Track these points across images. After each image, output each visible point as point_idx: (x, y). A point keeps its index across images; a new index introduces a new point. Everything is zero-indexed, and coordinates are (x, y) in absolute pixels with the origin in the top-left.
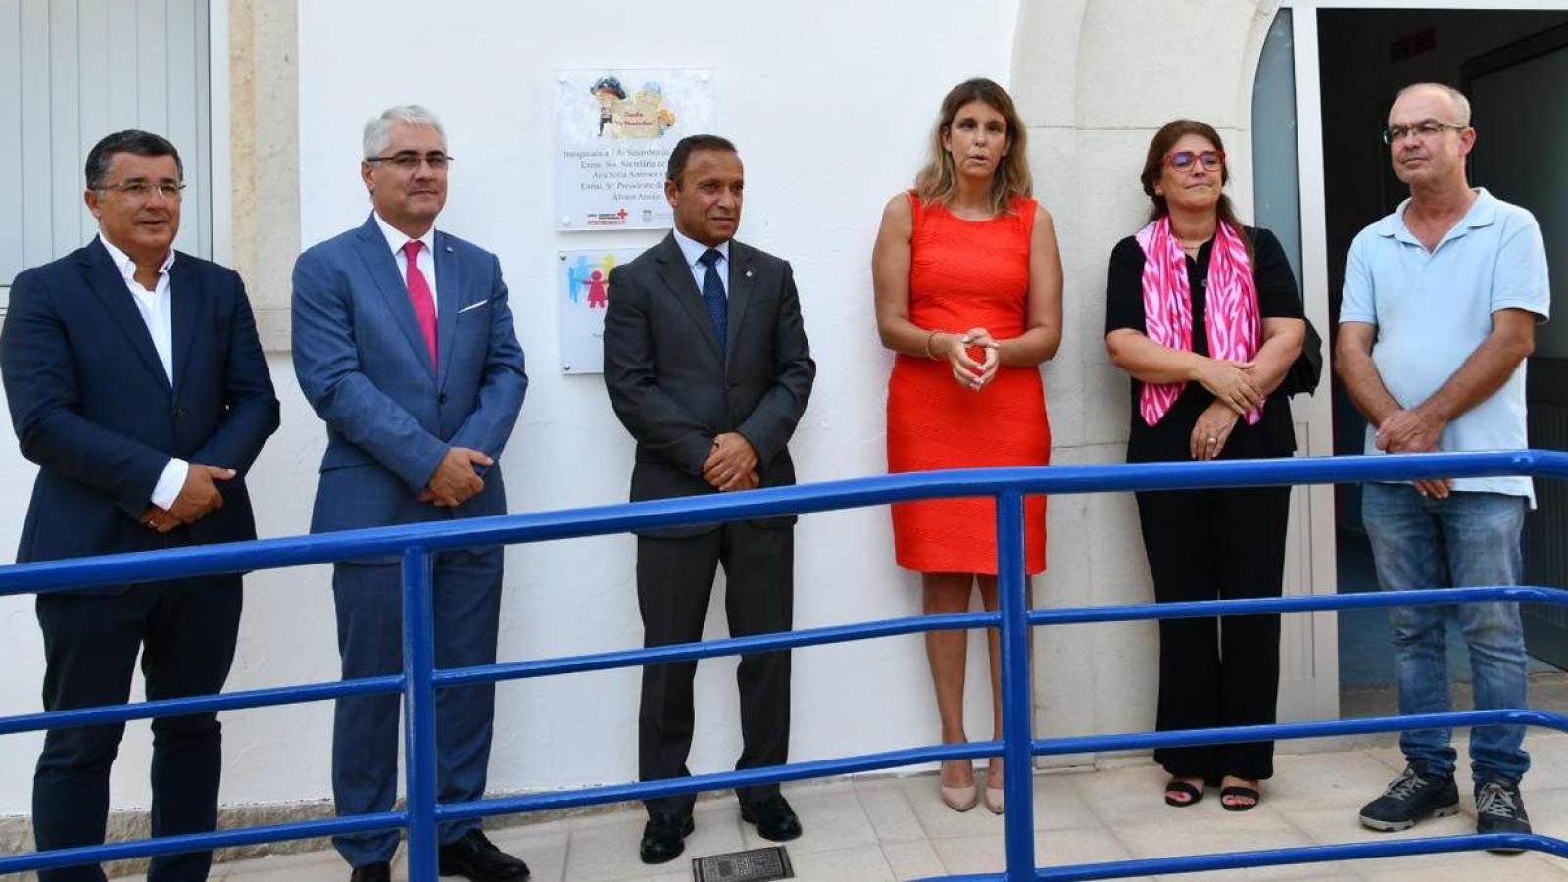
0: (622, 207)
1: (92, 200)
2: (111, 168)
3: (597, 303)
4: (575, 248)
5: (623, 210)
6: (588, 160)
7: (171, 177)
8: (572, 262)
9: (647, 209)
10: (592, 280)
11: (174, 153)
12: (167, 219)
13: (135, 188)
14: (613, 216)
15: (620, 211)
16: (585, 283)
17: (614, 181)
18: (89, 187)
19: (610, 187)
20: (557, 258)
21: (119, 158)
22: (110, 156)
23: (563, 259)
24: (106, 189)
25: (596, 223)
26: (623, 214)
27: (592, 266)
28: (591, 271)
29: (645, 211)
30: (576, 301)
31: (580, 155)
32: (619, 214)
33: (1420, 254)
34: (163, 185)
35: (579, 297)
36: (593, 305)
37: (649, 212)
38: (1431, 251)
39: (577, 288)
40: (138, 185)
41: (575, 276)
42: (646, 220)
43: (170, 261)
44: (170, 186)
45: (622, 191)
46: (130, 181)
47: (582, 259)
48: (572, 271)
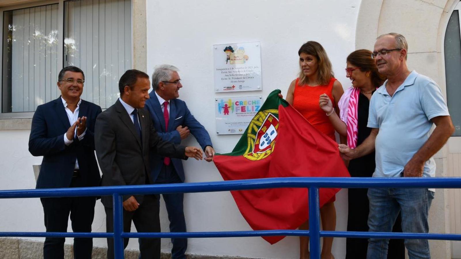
0: (234, 85)
1: (59, 84)
2: (64, 75)
3: (226, 114)
4: (220, 97)
5: (233, 86)
6: (223, 71)
7: (81, 78)
8: (219, 101)
9: (240, 85)
10: (225, 107)
11: (82, 73)
12: (79, 90)
13: (70, 80)
14: (231, 88)
15: (232, 86)
16: (223, 107)
17: (231, 77)
18: (59, 81)
19: (229, 79)
20: (215, 100)
21: (67, 72)
22: (65, 72)
23: (216, 100)
24: (63, 81)
25: (226, 90)
26: (234, 87)
27: (224, 102)
28: (225, 104)
29: (240, 86)
30: (220, 113)
31: (221, 70)
32: (232, 87)
33: (389, 98)
34: (78, 80)
35: (221, 112)
36: (225, 114)
37: (241, 86)
38: (391, 97)
39: (220, 109)
40: (71, 80)
41: (220, 105)
42: (240, 88)
43: (80, 102)
44: (81, 81)
45: (234, 80)
46: (69, 78)
47: (222, 101)
48: (219, 104)
